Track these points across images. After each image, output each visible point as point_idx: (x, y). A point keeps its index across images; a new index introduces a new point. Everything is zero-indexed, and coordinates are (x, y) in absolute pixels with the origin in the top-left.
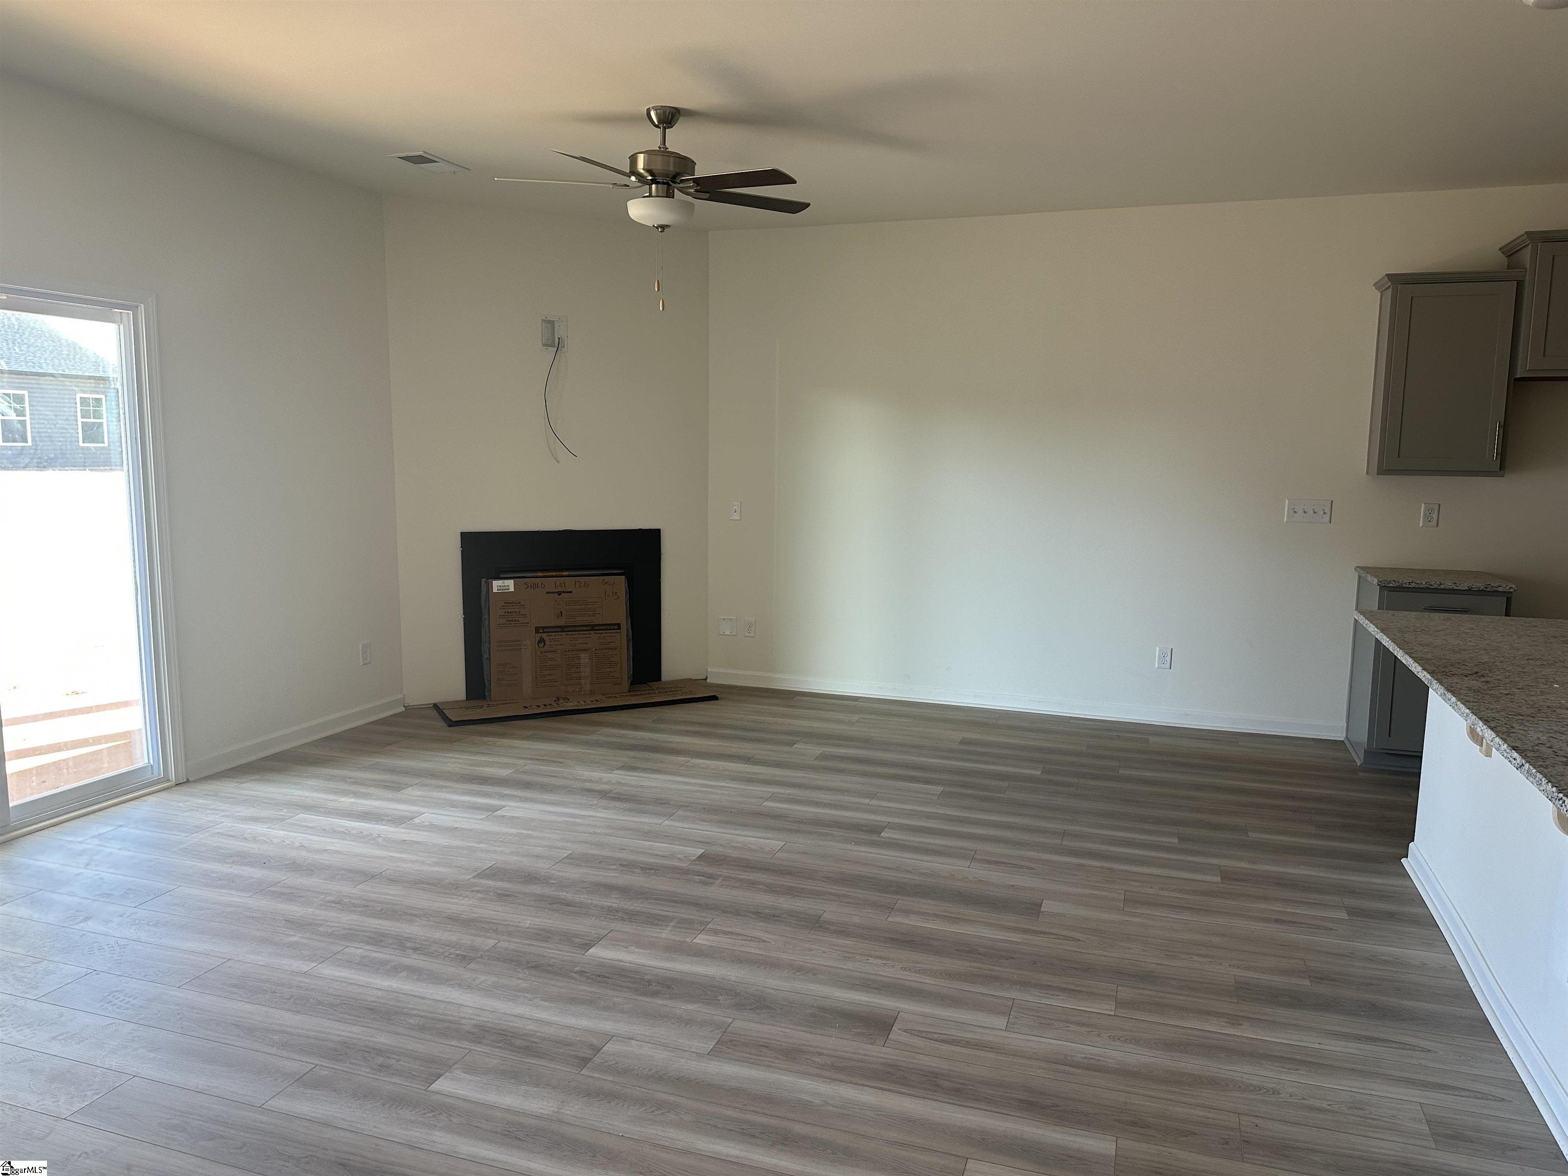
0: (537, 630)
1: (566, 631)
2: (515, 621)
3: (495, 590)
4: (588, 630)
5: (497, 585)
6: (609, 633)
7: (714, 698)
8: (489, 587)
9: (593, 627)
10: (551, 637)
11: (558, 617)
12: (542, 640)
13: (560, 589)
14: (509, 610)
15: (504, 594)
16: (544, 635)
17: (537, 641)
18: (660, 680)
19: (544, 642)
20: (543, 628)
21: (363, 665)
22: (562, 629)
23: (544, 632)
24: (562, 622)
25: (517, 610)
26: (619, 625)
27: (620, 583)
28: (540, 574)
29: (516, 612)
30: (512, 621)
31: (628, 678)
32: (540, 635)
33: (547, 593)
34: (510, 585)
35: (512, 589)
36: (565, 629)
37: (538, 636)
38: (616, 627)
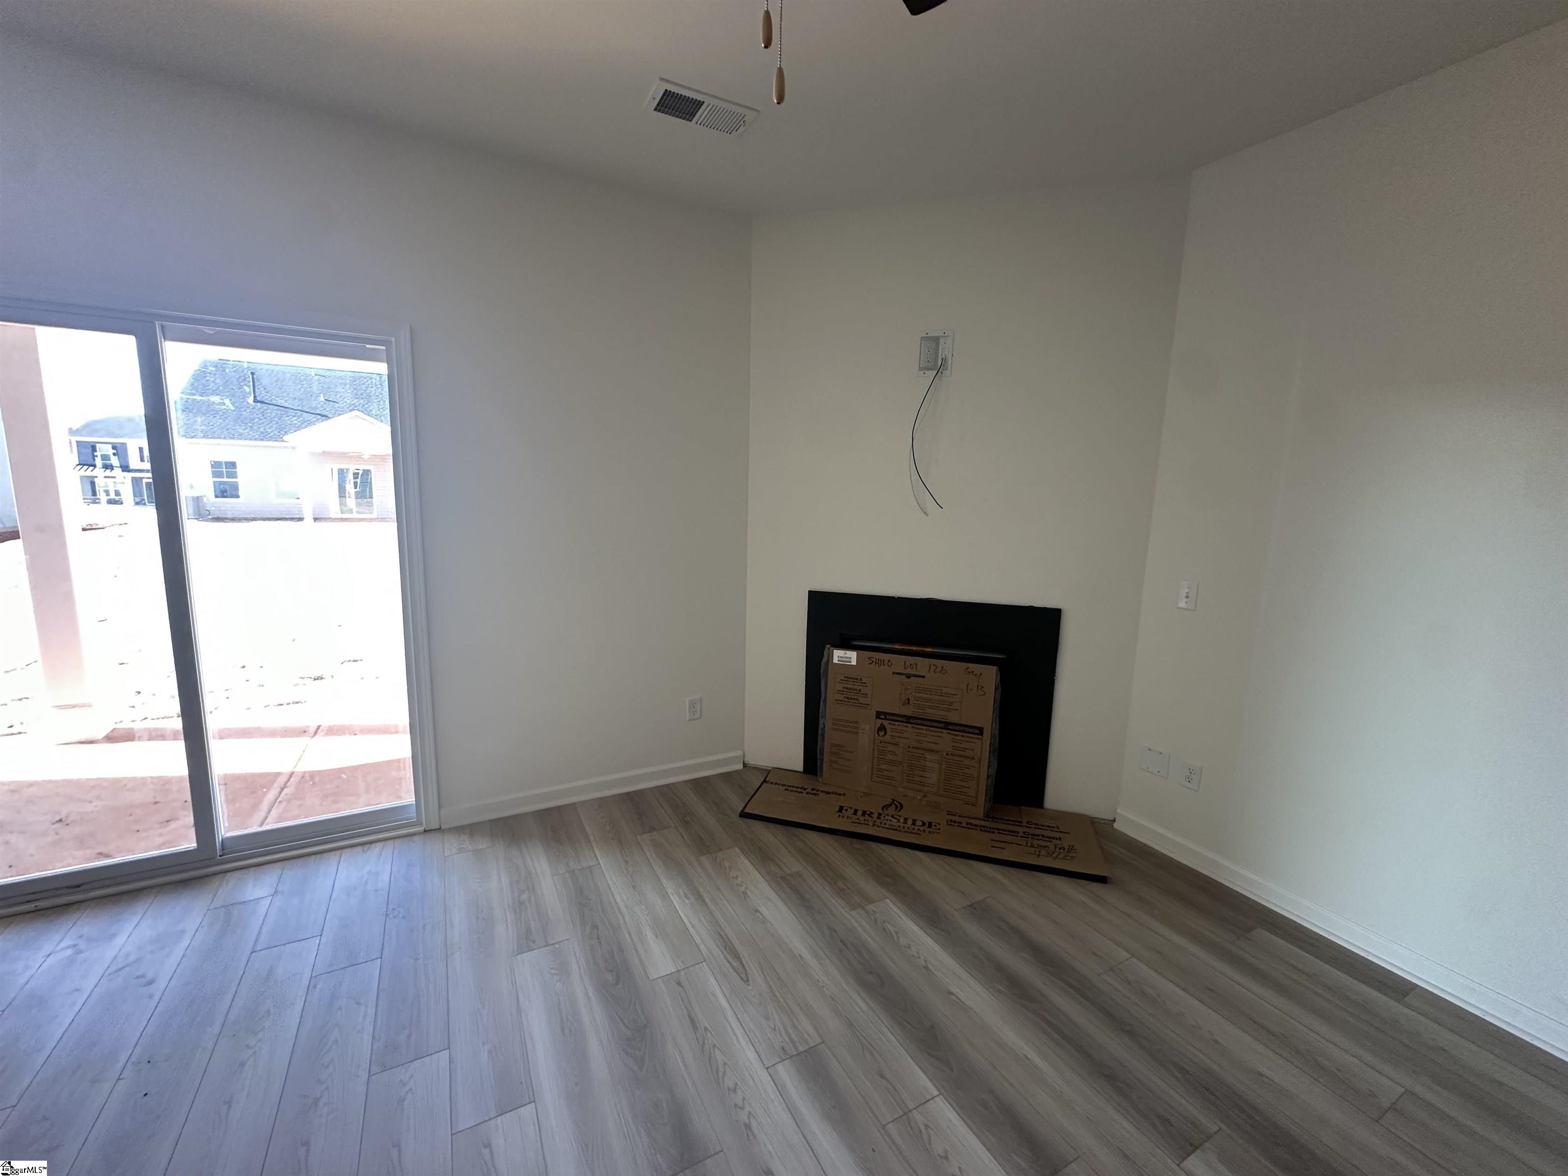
0: (879, 715)
1: (912, 723)
2: (854, 699)
3: (835, 661)
4: (939, 728)
5: (838, 655)
6: (968, 737)
7: (1102, 880)
8: (831, 656)
9: (947, 725)
10: (894, 727)
11: (904, 705)
13: (909, 671)
14: (849, 686)
15: (844, 667)
16: (886, 723)
17: (877, 727)
19: (885, 730)
20: (886, 714)
21: (690, 720)
22: (908, 719)
23: (886, 719)
24: (908, 711)
25: (858, 688)
26: (981, 730)
27: (990, 675)
29: (856, 690)
30: (851, 699)
32: (880, 721)
33: (894, 673)
34: (852, 656)
35: (854, 663)
36: (912, 721)
37: (879, 722)
38: (978, 731)
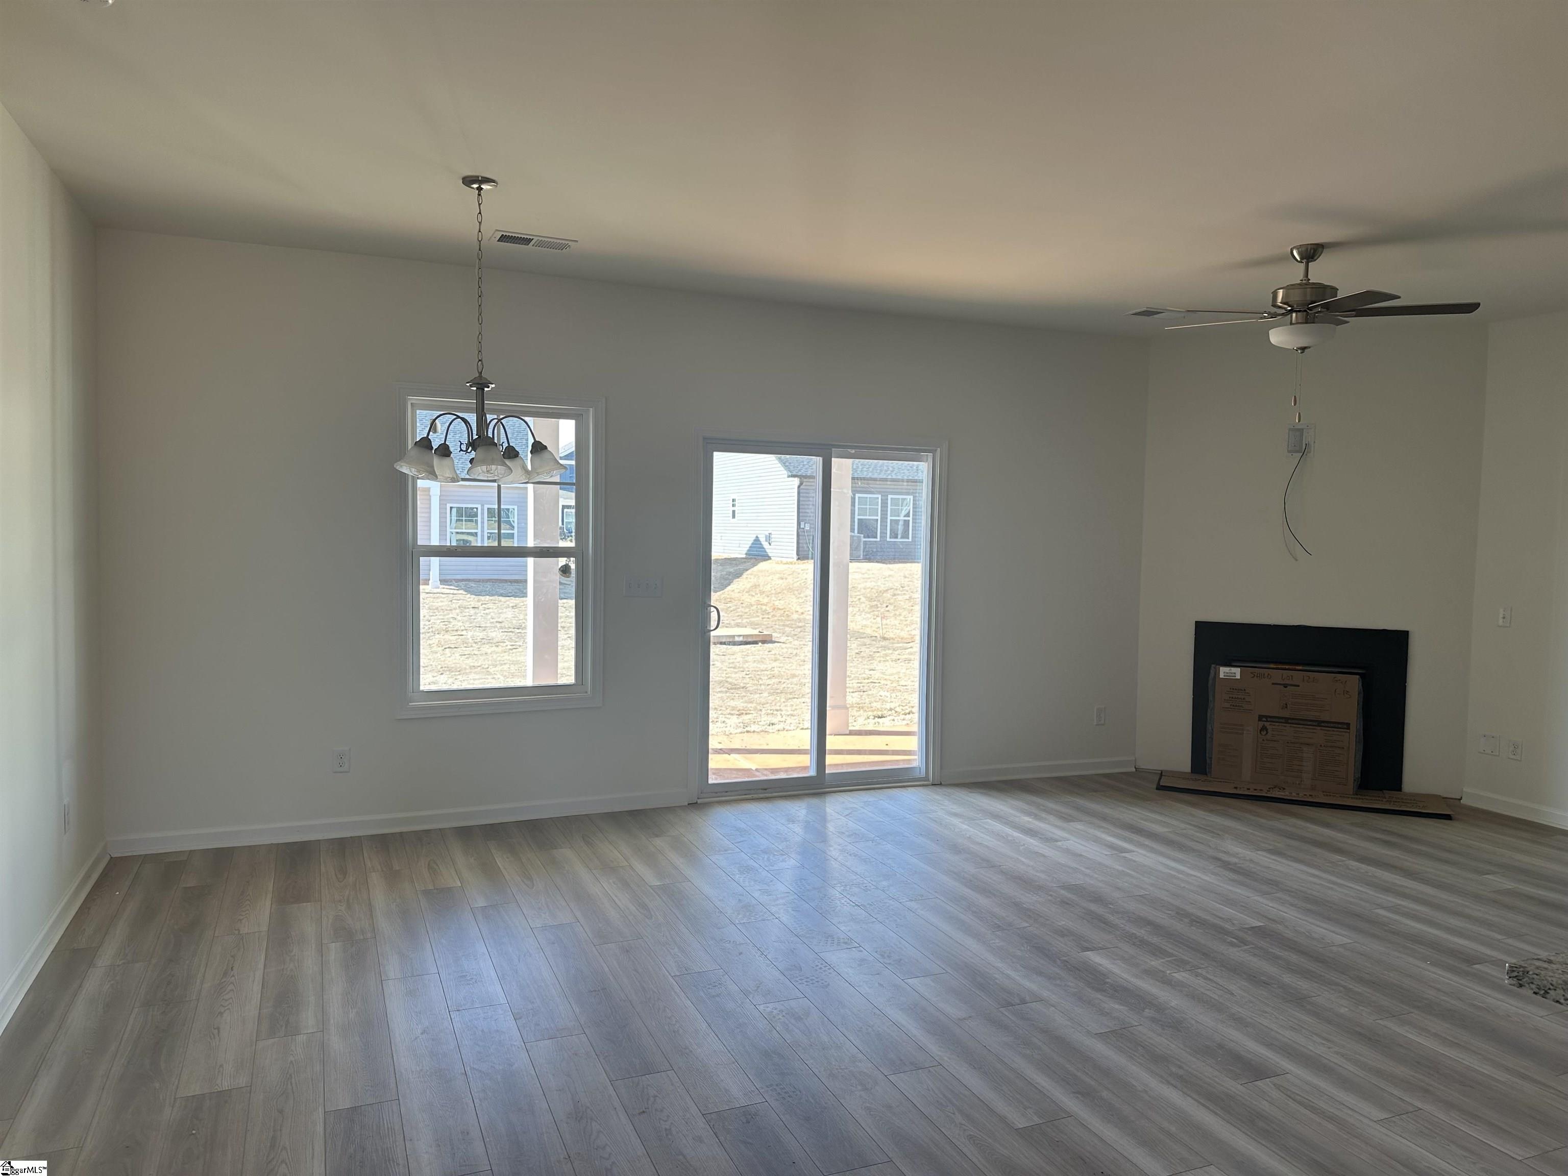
0: (1260, 718)
1: (1290, 723)
2: (1239, 706)
3: (1222, 676)
4: (1314, 726)
5: (1224, 671)
6: (1337, 731)
7: (1448, 817)
8: (1217, 673)
9: (1320, 723)
10: (1274, 727)
11: (1282, 708)
12: (1264, 728)
13: (1287, 682)
14: (1234, 696)
15: (1228, 681)
16: (1267, 724)
17: (1260, 728)
18: (1400, 789)
19: (1267, 730)
20: (1266, 717)
21: (1097, 725)
22: (1287, 720)
23: (1267, 721)
24: (1286, 714)
25: (1243, 697)
26: (1348, 725)
27: (1353, 683)
28: (1272, 666)
29: (1241, 699)
30: (1236, 706)
31: (1355, 780)
32: (1263, 723)
33: (1273, 684)
34: (1236, 672)
35: (1238, 677)
36: (1289, 721)
37: (1261, 724)
38: (1345, 727)
